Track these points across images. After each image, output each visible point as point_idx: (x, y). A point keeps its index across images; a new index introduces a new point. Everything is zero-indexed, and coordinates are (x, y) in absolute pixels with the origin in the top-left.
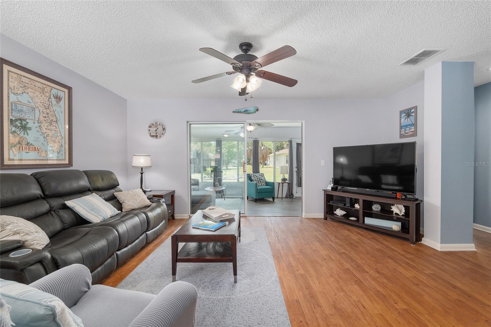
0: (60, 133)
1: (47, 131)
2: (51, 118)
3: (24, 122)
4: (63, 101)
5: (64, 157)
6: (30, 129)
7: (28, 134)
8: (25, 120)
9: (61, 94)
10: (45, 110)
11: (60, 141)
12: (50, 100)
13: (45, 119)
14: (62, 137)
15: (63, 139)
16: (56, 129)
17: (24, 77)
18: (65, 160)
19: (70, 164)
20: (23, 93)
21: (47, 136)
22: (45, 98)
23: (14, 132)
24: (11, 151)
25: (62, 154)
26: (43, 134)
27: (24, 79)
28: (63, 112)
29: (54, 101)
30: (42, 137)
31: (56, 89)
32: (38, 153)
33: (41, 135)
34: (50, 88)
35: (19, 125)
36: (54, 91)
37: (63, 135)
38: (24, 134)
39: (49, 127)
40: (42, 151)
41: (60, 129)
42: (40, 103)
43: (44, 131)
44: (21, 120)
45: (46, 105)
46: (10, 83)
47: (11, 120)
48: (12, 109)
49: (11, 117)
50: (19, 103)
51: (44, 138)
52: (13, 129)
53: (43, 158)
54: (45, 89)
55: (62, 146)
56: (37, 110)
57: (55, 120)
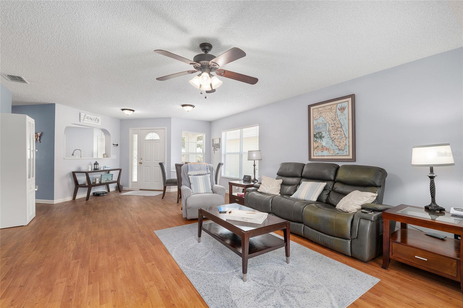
0: (345, 135)
1: (333, 136)
2: (337, 126)
3: (320, 134)
4: (346, 110)
5: (348, 153)
6: (324, 137)
7: (322, 140)
8: (321, 133)
9: (345, 104)
10: (333, 122)
11: (344, 141)
12: (336, 113)
13: (333, 128)
14: (346, 138)
15: (347, 139)
16: (341, 133)
17: (320, 107)
18: (349, 155)
19: (354, 159)
20: (319, 118)
21: (334, 139)
22: (332, 114)
23: (316, 141)
24: (314, 151)
25: (346, 151)
26: (331, 138)
27: (320, 109)
28: (347, 118)
29: (339, 112)
30: (331, 140)
31: (340, 103)
32: (328, 151)
33: (330, 139)
34: (336, 105)
35: (318, 136)
36: (339, 106)
37: (347, 136)
38: (321, 140)
39: (336, 132)
40: (331, 150)
41: (344, 131)
42: (329, 119)
43: (332, 136)
44: (319, 133)
45: (333, 118)
46: (314, 115)
47: (314, 134)
48: (315, 129)
49: (314, 133)
50: (318, 124)
51: (332, 141)
52: (315, 139)
53: (331, 155)
54: (333, 107)
55: (346, 144)
56: (328, 124)
57: (340, 126)
